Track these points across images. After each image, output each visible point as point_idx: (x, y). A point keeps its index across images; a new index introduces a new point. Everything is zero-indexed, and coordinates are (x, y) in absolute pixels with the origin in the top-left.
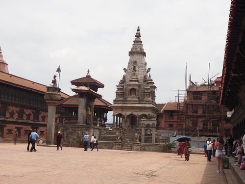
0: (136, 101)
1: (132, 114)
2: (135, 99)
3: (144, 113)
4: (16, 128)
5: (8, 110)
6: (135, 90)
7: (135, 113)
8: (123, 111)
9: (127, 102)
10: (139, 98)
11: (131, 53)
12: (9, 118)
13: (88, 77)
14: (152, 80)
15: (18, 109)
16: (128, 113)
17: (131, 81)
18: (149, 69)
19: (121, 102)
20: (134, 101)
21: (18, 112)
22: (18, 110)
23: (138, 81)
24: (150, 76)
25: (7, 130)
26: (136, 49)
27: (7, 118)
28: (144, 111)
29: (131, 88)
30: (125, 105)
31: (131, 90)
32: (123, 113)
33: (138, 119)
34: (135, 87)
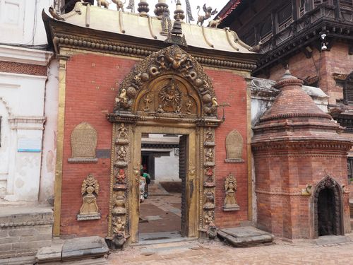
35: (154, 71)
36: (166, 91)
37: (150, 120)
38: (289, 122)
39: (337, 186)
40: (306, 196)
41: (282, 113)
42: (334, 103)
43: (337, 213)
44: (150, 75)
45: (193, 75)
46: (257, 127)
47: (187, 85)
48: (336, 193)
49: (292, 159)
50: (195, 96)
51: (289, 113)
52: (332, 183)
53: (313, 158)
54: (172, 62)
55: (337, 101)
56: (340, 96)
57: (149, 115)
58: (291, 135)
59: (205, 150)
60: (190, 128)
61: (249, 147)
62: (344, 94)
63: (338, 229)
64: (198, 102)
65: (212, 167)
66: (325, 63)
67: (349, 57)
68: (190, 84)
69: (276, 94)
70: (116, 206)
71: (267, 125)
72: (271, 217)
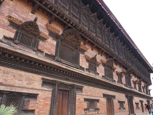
4: (105, 95)
25: (86, 100)
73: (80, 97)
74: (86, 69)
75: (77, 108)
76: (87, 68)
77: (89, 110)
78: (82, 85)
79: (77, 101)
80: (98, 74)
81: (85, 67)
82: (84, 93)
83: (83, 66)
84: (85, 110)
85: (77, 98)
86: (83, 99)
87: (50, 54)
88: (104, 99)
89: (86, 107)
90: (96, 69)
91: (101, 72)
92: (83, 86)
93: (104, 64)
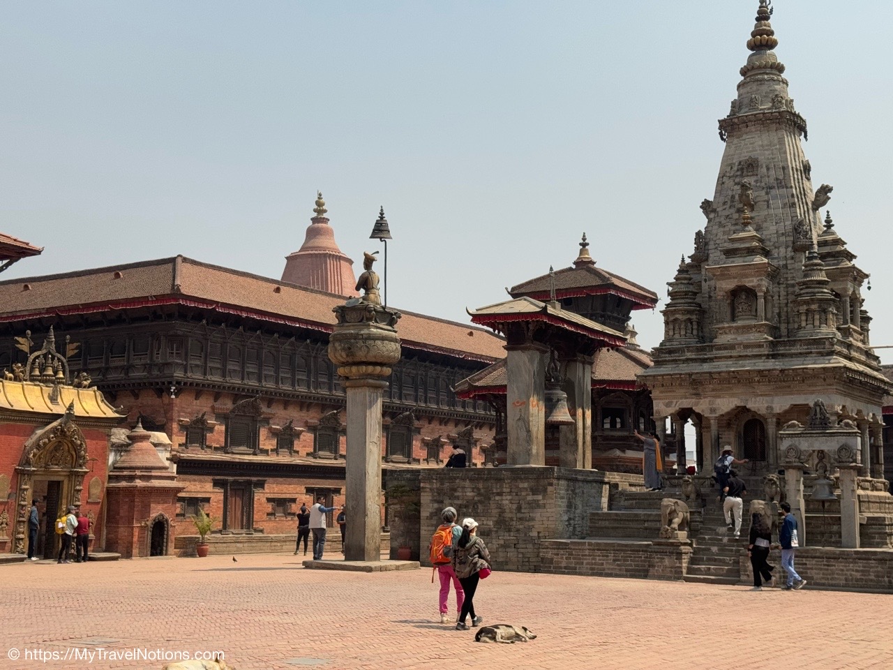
0: (760, 346)
1: (743, 410)
2: (753, 337)
3: (800, 400)
5: (266, 421)
6: (751, 293)
7: (758, 404)
8: (697, 395)
9: (715, 353)
10: (774, 330)
11: (729, 127)
12: (276, 451)
13: (584, 265)
14: (839, 242)
15: (313, 417)
16: (726, 404)
17: (729, 253)
18: (825, 191)
19: (689, 355)
20: (747, 346)
21: (312, 429)
22: (315, 421)
23: (766, 253)
24: (829, 224)
25: (269, 500)
26: (752, 103)
27: (265, 452)
28: (799, 393)
29: (730, 285)
30: (706, 367)
31: (735, 293)
32: (702, 406)
33: (771, 429)
34: (751, 282)
35: (52, 438)
36: (56, 450)
37: (41, 471)
38: (138, 473)
39: (167, 520)
40: (145, 527)
41: (133, 464)
42: (176, 447)
43: (165, 540)
44: (49, 440)
45: (76, 439)
46: (111, 473)
47: (70, 445)
48: (166, 525)
49: (138, 500)
50: (74, 453)
51: (139, 464)
52: (163, 518)
53: (152, 500)
54: (65, 432)
55: (180, 445)
56: (183, 440)
57: (41, 467)
58: (139, 483)
59: (75, 493)
60: (65, 476)
61: (105, 489)
62: (187, 438)
63: (164, 552)
64: (75, 456)
65: (79, 506)
66: (172, 410)
67: (195, 401)
68: (72, 445)
69: (128, 445)
70: (19, 533)
71: (121, 474)
72: (118, 543)
73: (260, 497)
74: (272, 450)
75: (255, 512)
76: (272, 447)
77: (275, 515)
78: (264, 479)
79: (255, 502)
80: (297, 452)
81: (269, 447)
82: (267, 490)
83: (265, 448)
84: (268, 514)
85: (256, 498)
86: (265, 499)
87: (218, 446)
88: (308, 496)
89: (270, 510)
90: (292, 444)
91: (304, 446)
92: (266, 479)
93: (314, 427)
